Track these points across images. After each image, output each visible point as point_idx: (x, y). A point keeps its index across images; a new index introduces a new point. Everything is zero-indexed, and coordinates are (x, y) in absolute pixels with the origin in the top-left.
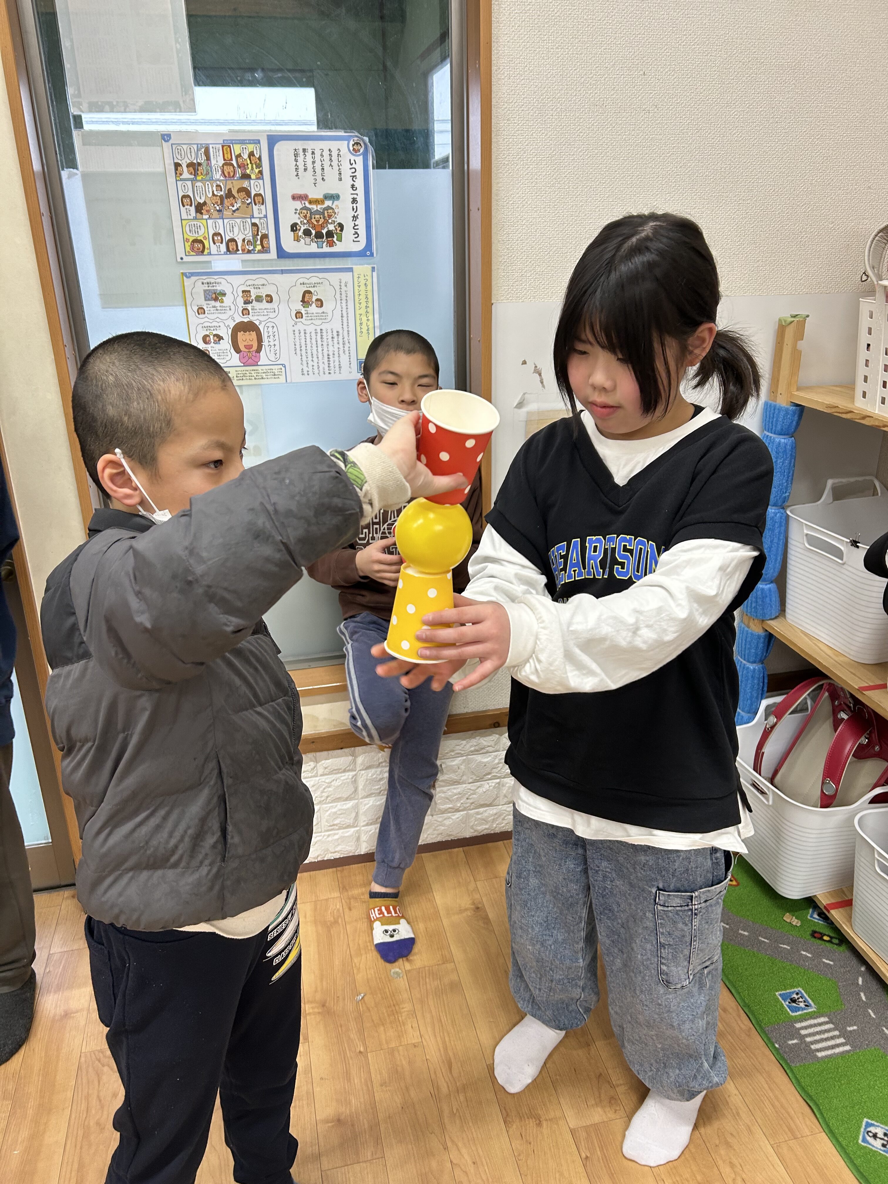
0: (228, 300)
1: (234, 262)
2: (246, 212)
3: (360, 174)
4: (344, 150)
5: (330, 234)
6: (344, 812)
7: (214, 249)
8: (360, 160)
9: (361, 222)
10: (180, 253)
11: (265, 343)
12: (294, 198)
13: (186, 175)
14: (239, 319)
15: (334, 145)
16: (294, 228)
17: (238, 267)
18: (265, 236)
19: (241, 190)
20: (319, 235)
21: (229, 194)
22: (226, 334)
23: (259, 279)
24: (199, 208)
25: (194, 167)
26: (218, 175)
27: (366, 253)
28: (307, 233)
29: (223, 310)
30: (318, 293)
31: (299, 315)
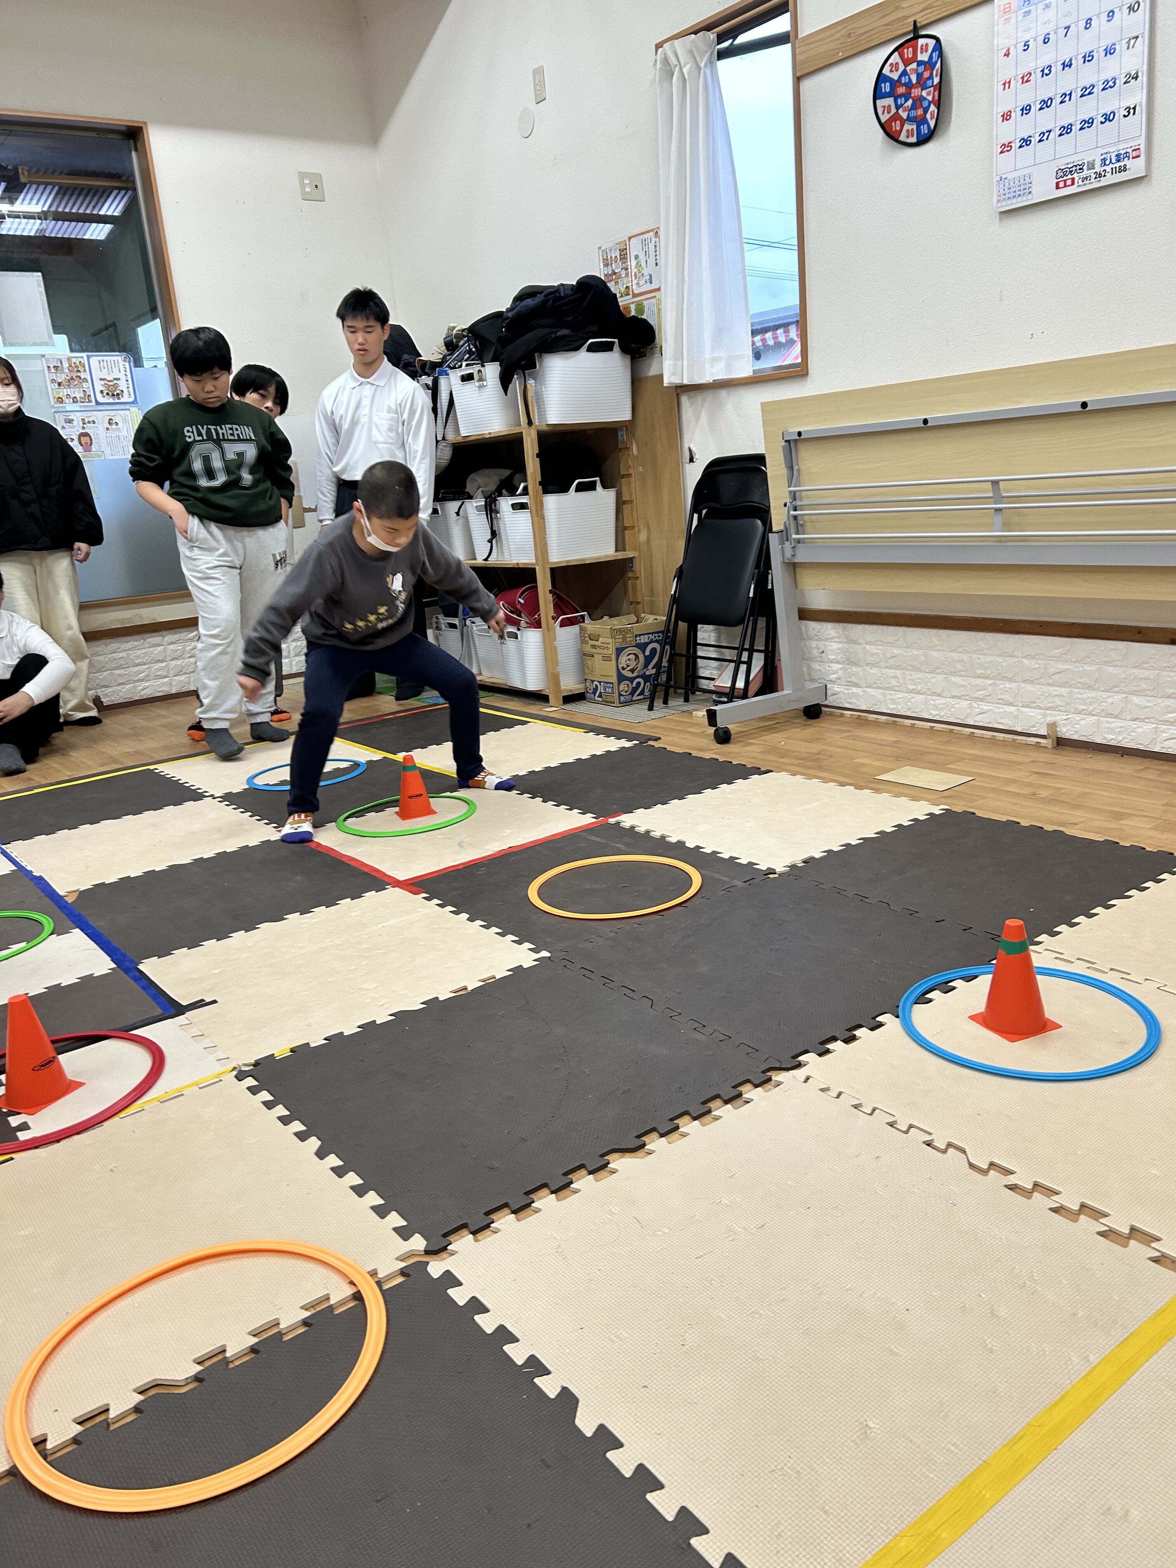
0: (75, 423)
1: (76, 407)
2: (79, 386)
3: (128, 369)
4: (120, 360)
5: (118, 394)
6: (161, 669)
7: (67, 401)
8: (127, 364)
9: (131, 390)
10: (52, 403)
11: (94, 441)
12: (101, 379)
13: (53, 371)
14: (81, 431)
15: (115, 358)
16: (102, 392)
17: (79, 409)
18: (89, 396)
19: (77, 376)
20: (113, 395)
21: (72, 378)
22: (76, 438)
23: (88, 414)
24: (59, 384)
25: (56, 367)
26: (66, 371)
27: (135, 402)
28: (108, 394)
29: (73, 427)
30: (115, 420)
31: (108, 429)
